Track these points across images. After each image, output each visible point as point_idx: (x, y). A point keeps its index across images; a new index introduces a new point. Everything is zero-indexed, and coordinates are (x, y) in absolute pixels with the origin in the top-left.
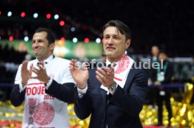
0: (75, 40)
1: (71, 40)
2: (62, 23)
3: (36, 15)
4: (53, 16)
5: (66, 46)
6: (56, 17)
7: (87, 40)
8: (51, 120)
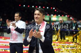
0: (59, 16)
1: (58, 15)
2: (56, 10)
5: (56, 17)
6: (54, 8)
7: (63, 16)
8: (17, 39)
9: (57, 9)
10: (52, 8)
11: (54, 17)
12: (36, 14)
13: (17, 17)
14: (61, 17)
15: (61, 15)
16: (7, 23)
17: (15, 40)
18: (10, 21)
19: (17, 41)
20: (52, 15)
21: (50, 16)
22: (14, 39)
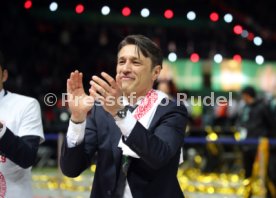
0: (260, 59)
2: (238, 30)
5: (243, 70)
6: (228, 18)
9: (249, 21)
12: (124, 61)
20: (218, 58)
21: (207, 64)
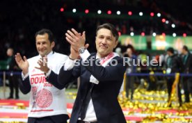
0: (174, 35)
1: (171, 35)
3: (141, 14)
4: (156, 14)
5: (166, 41)
6: (159, 15)
7: (185, 35)
8: (50, 104)
9: (169, 16)
10: (152, 14)
11: (161, 40)
13: (45, 45)
14: (179, 39)
15: (180, 34)
16: (20, 65)
17: (47, 109)
18: (24, 57)
19: (52, 110)
20: (154, 34)
21: (149, 37)
22: (42, 107)
